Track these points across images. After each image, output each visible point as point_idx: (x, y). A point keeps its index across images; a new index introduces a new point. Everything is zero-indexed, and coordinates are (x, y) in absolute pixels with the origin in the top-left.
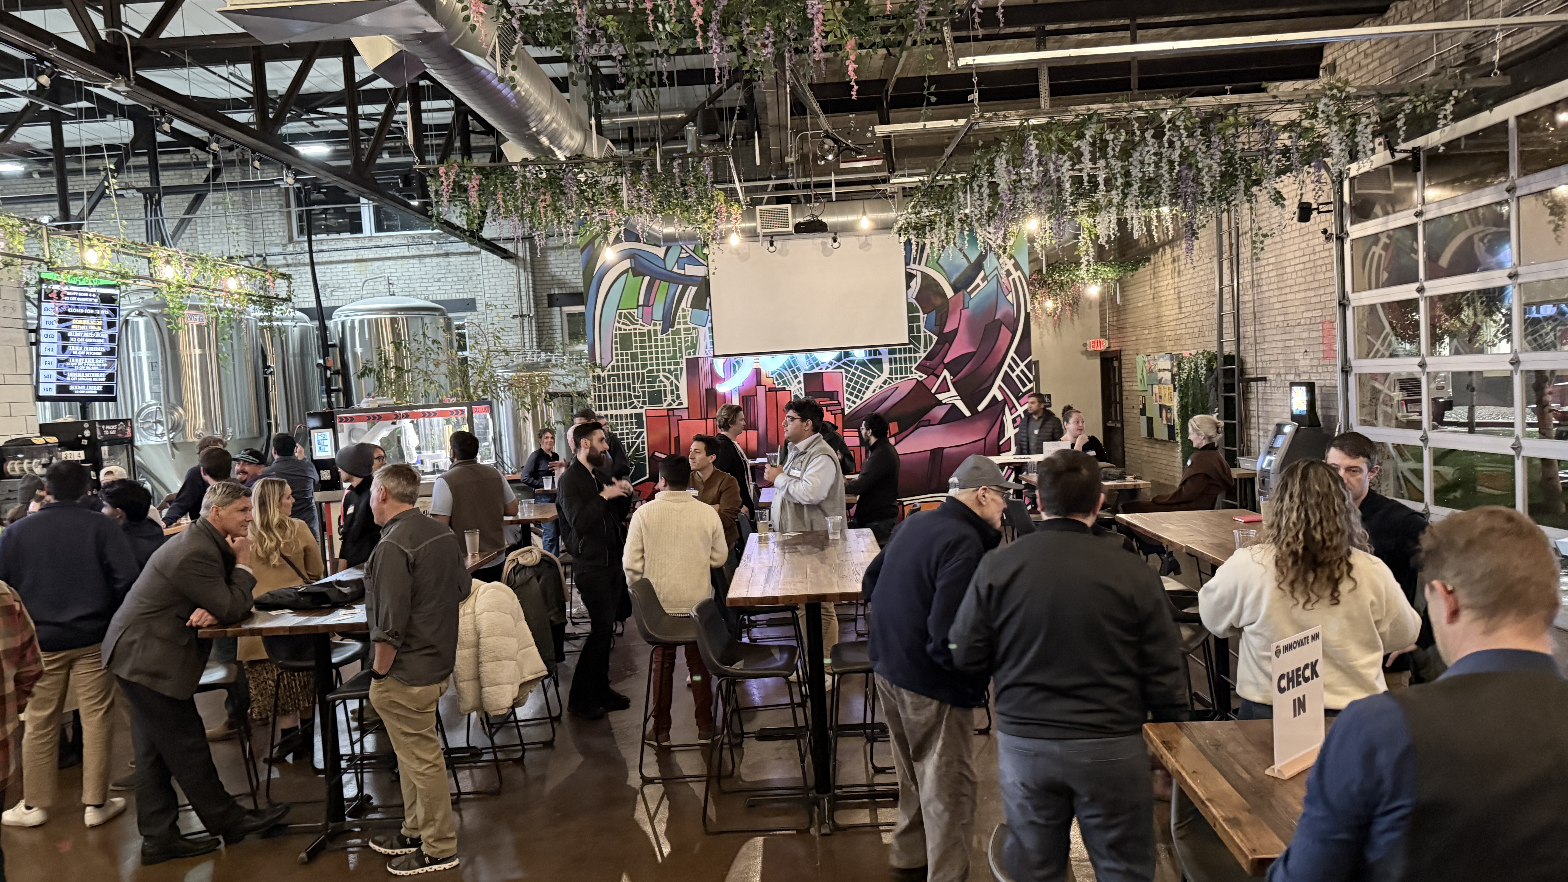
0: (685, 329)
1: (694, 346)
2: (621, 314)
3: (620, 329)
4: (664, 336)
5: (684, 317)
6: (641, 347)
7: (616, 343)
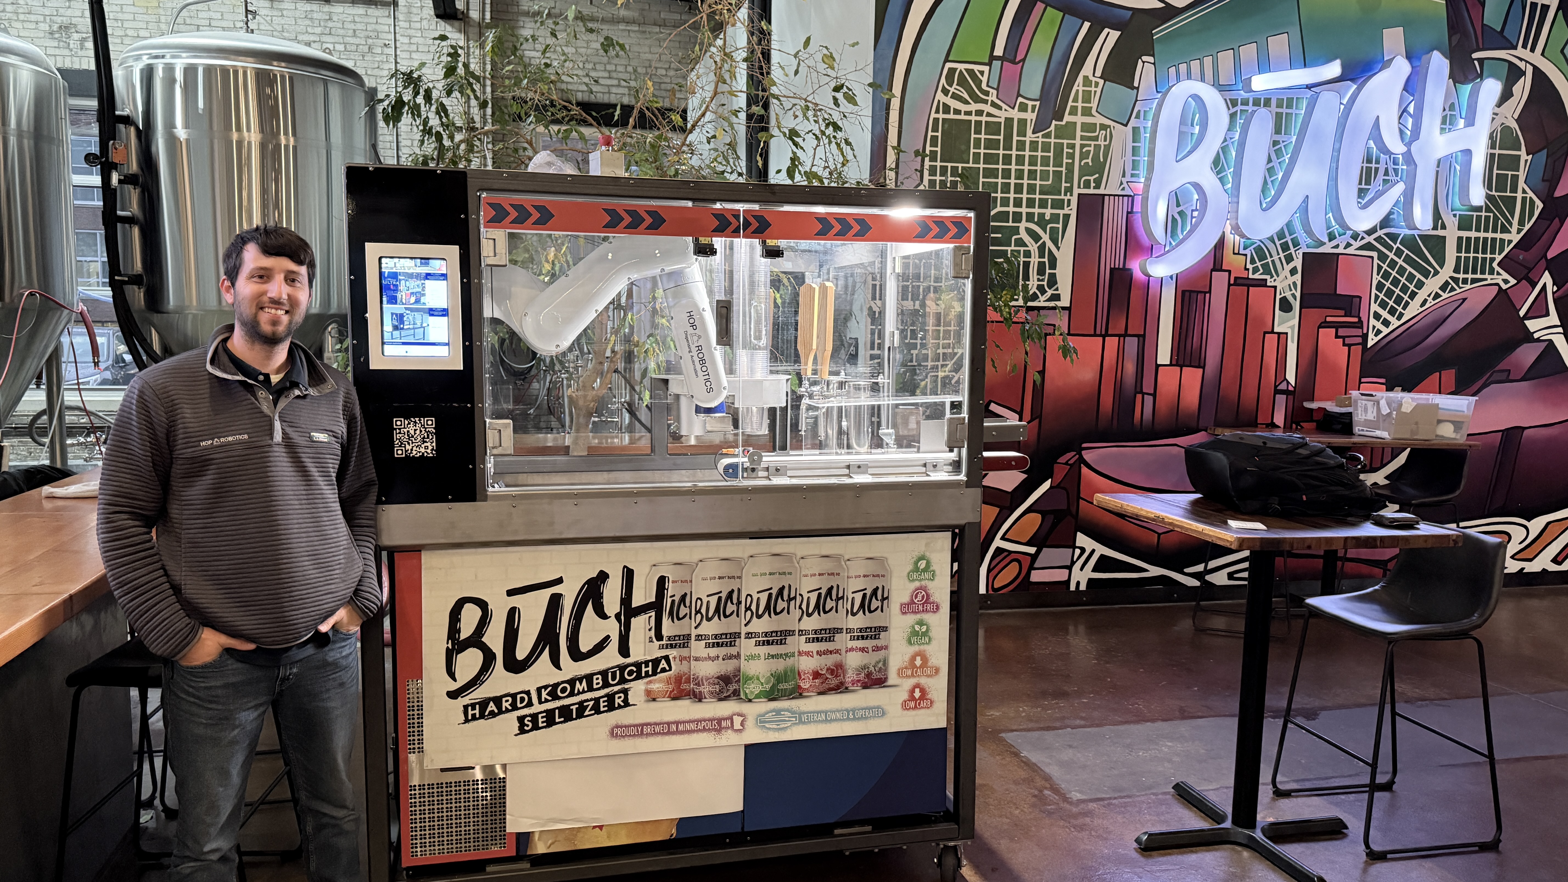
0: (1088, 127)
1: (1098, 168)
2: (952, 71)
3: (947, 109)
4: (1040, 138)
5: (1087, 97)
6: (989, 158)
7: (934, 140)
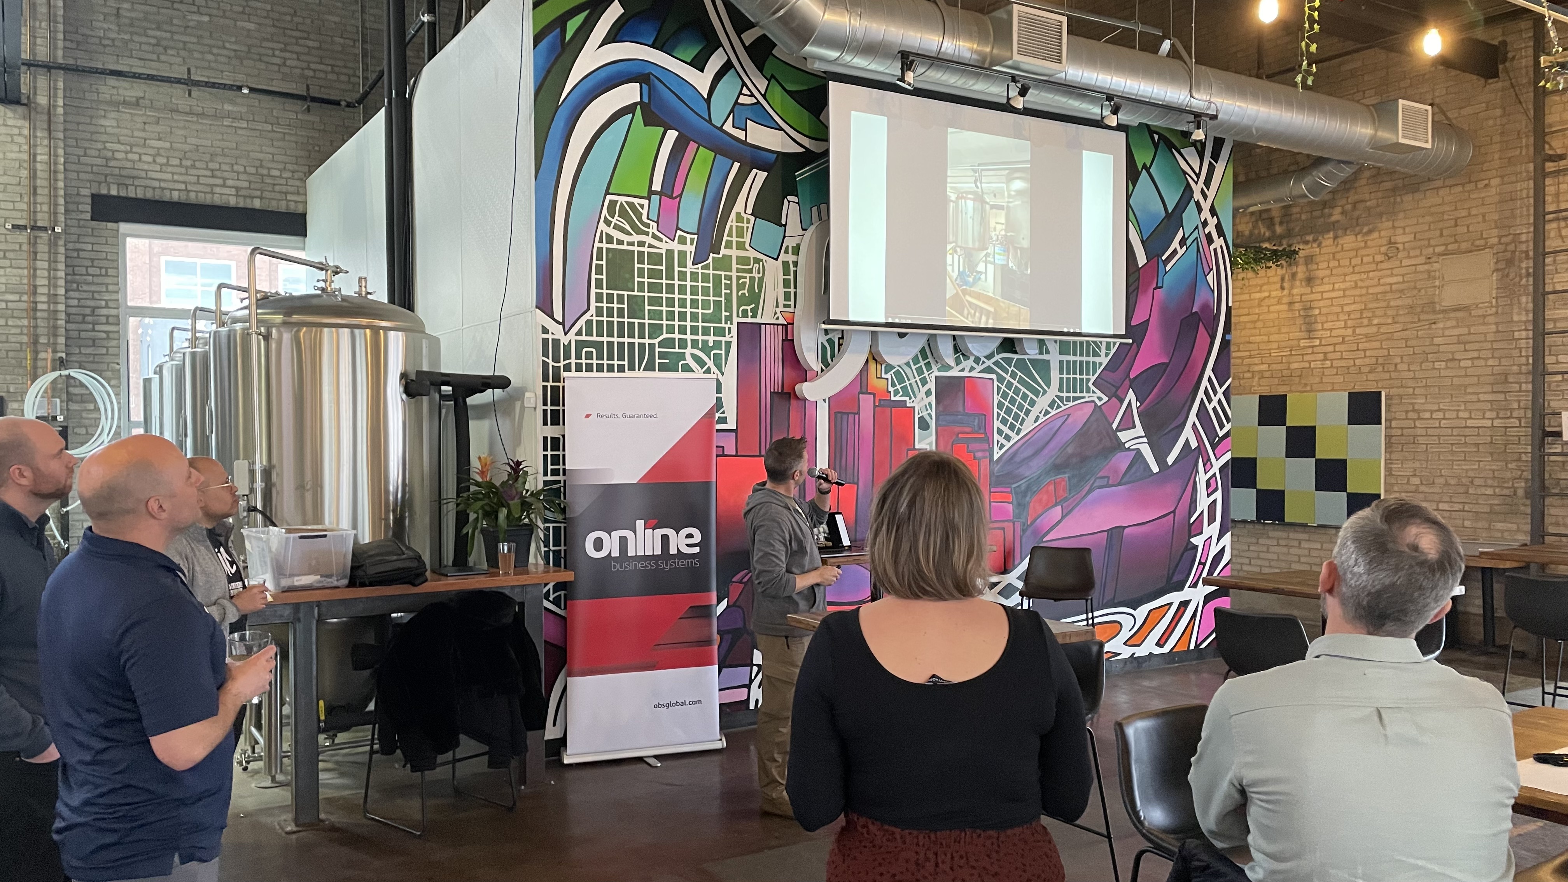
0: (742, 260)
1: (754, 298)
2: (613, 203)
3: (610, 239)
4: (699, 269)
5: (740, 233)
7: (599, 269)
